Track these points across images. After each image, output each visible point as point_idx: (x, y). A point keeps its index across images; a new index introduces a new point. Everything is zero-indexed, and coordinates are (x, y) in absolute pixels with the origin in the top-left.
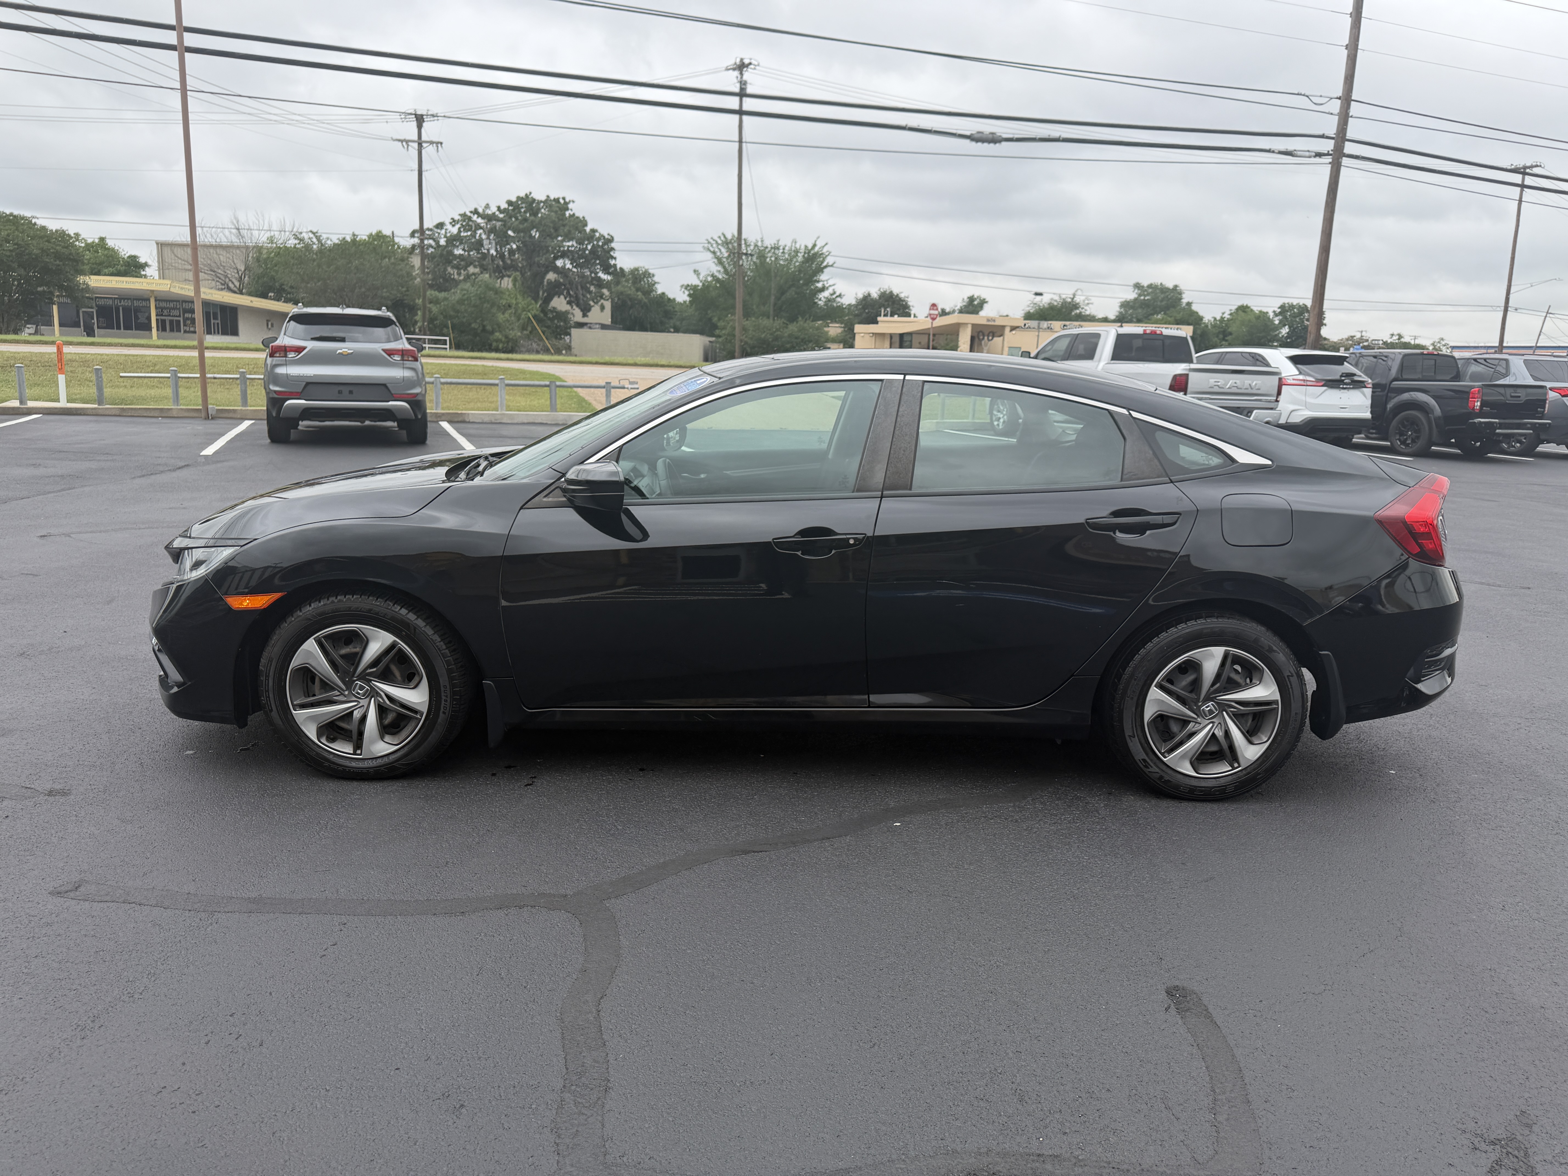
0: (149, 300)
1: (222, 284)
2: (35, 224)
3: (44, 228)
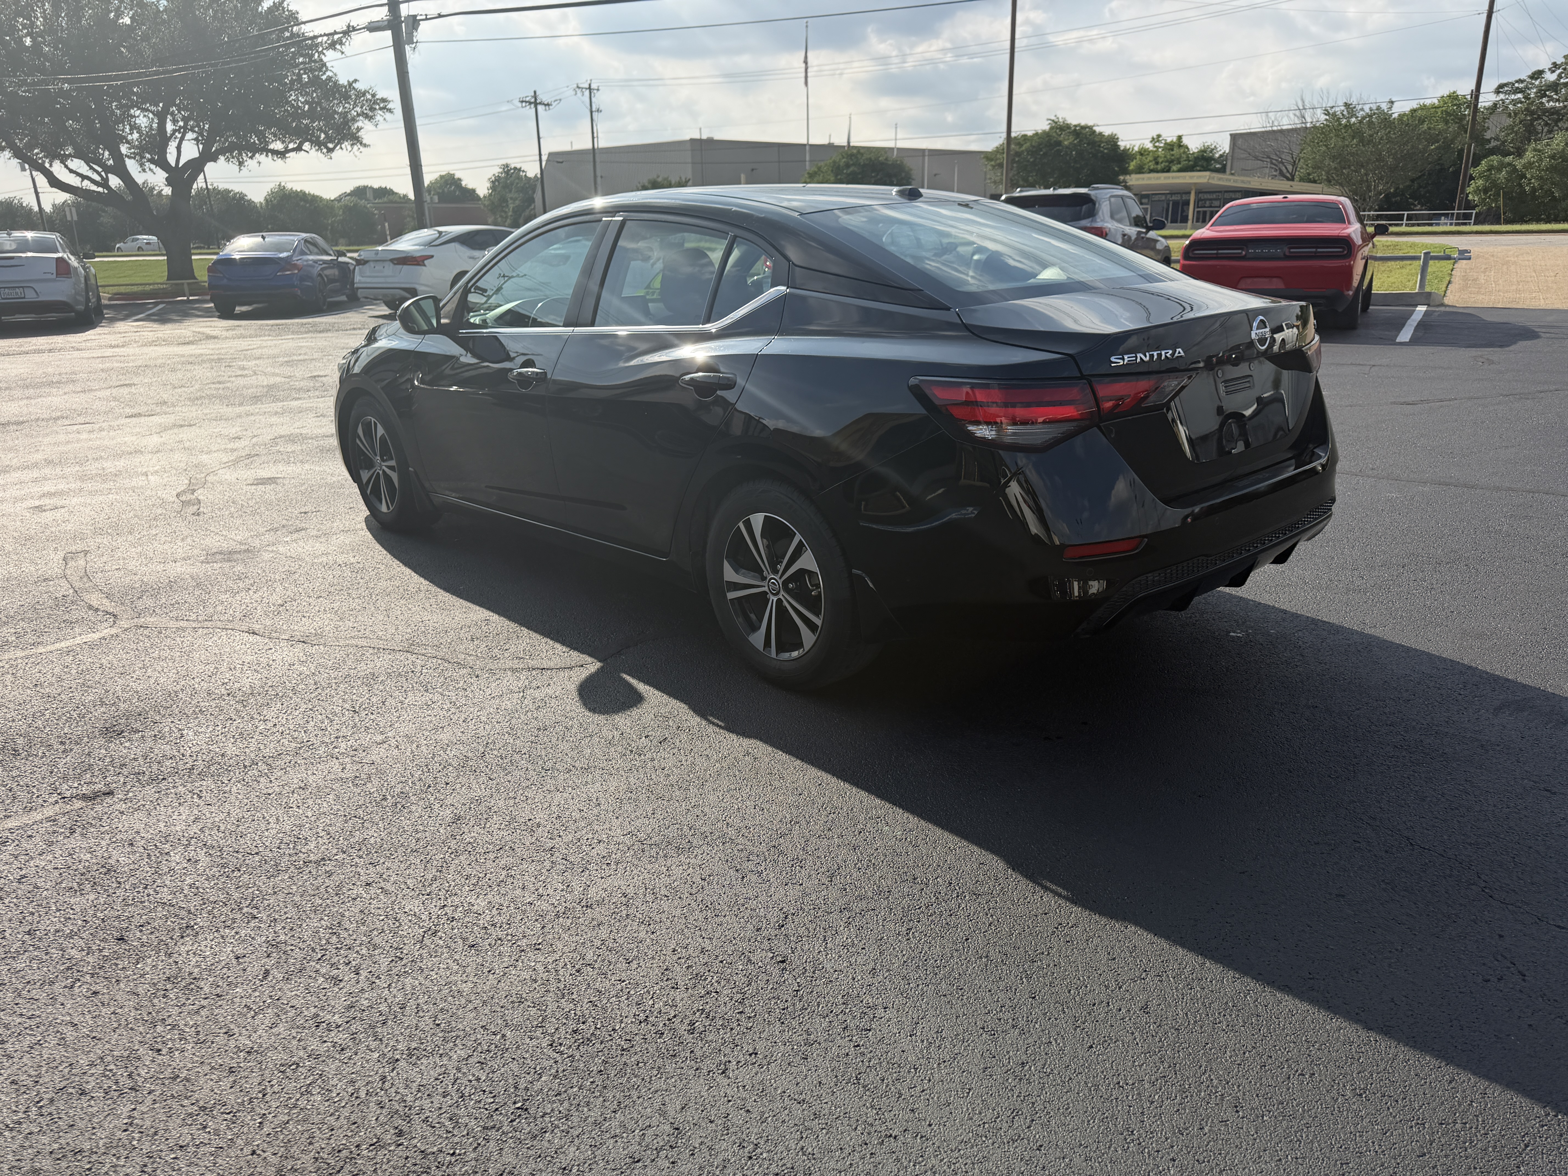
0: (1189, 193)
1: (1276, 170)
2: (1095, 131)
3: (1100, 134)
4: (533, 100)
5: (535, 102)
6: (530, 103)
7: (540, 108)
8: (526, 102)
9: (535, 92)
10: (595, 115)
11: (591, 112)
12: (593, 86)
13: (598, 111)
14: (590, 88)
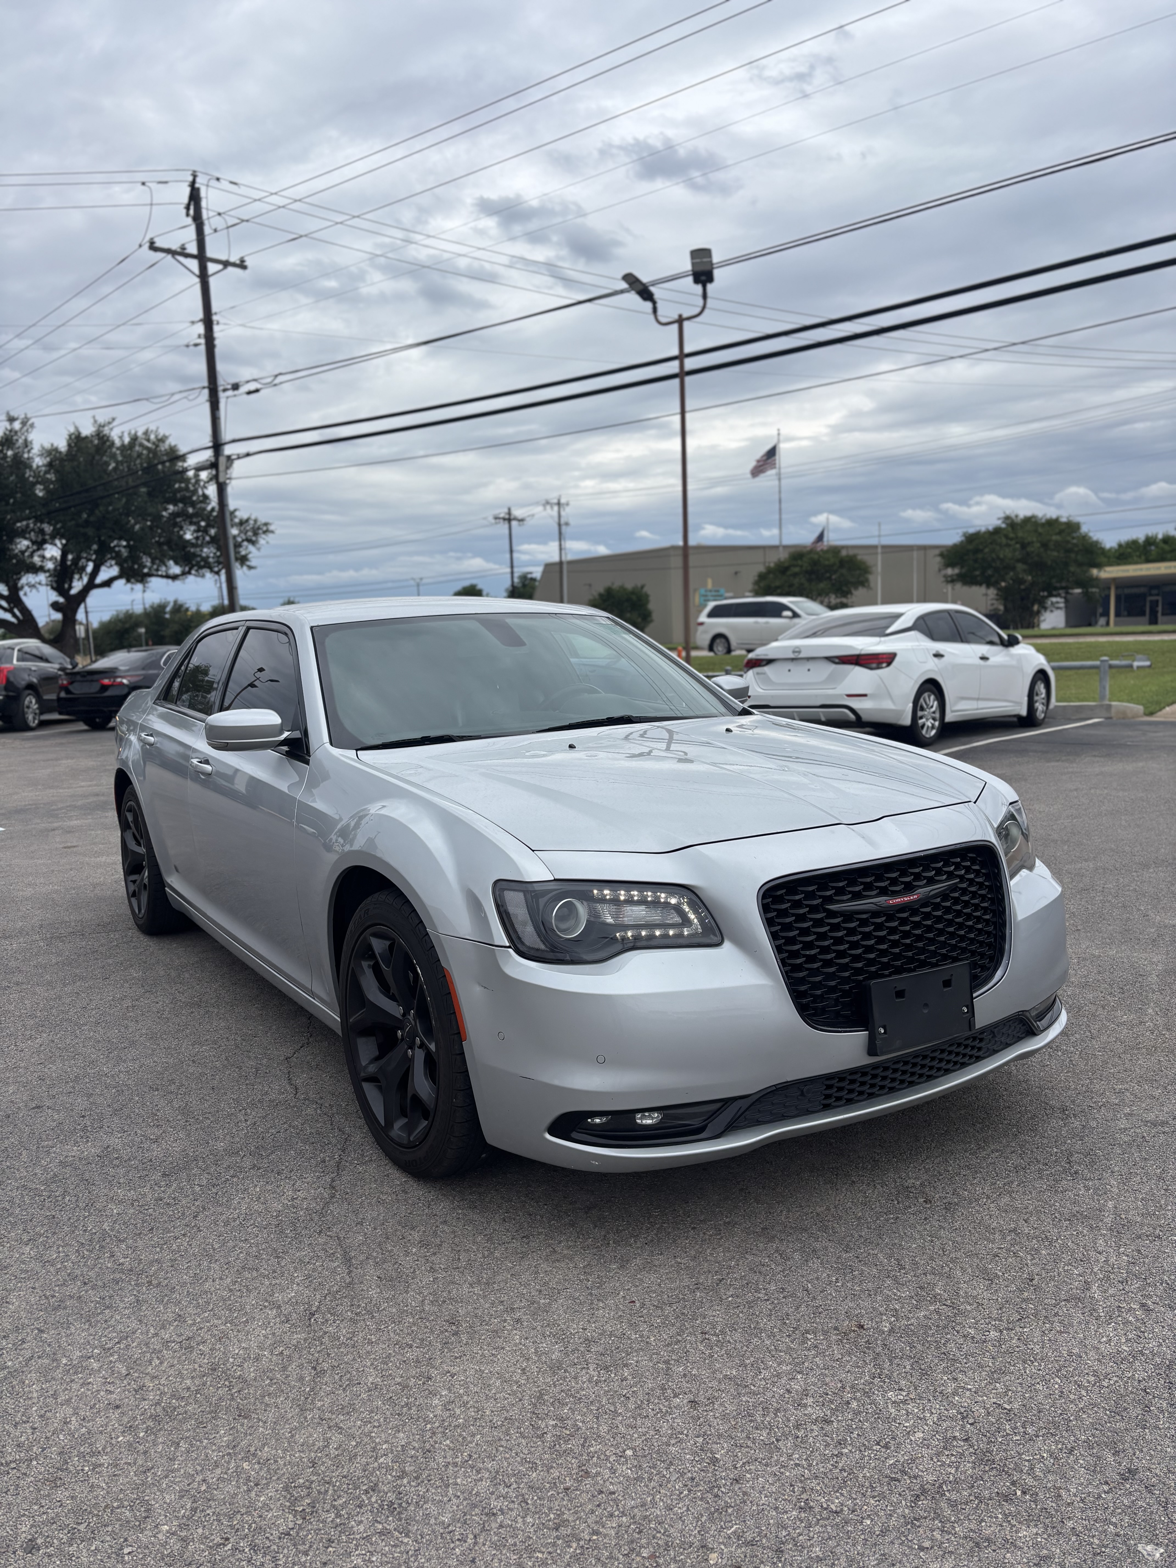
4: (507, 517)
5: (509, 519)
6: (504, 519)
7: (514, 523)
8: (499, 518)
9: (509, 509)
10: (564, 528)
11: (560, 525)
12: (563, 501)
13: (567, 524)
14: (559, 504)
